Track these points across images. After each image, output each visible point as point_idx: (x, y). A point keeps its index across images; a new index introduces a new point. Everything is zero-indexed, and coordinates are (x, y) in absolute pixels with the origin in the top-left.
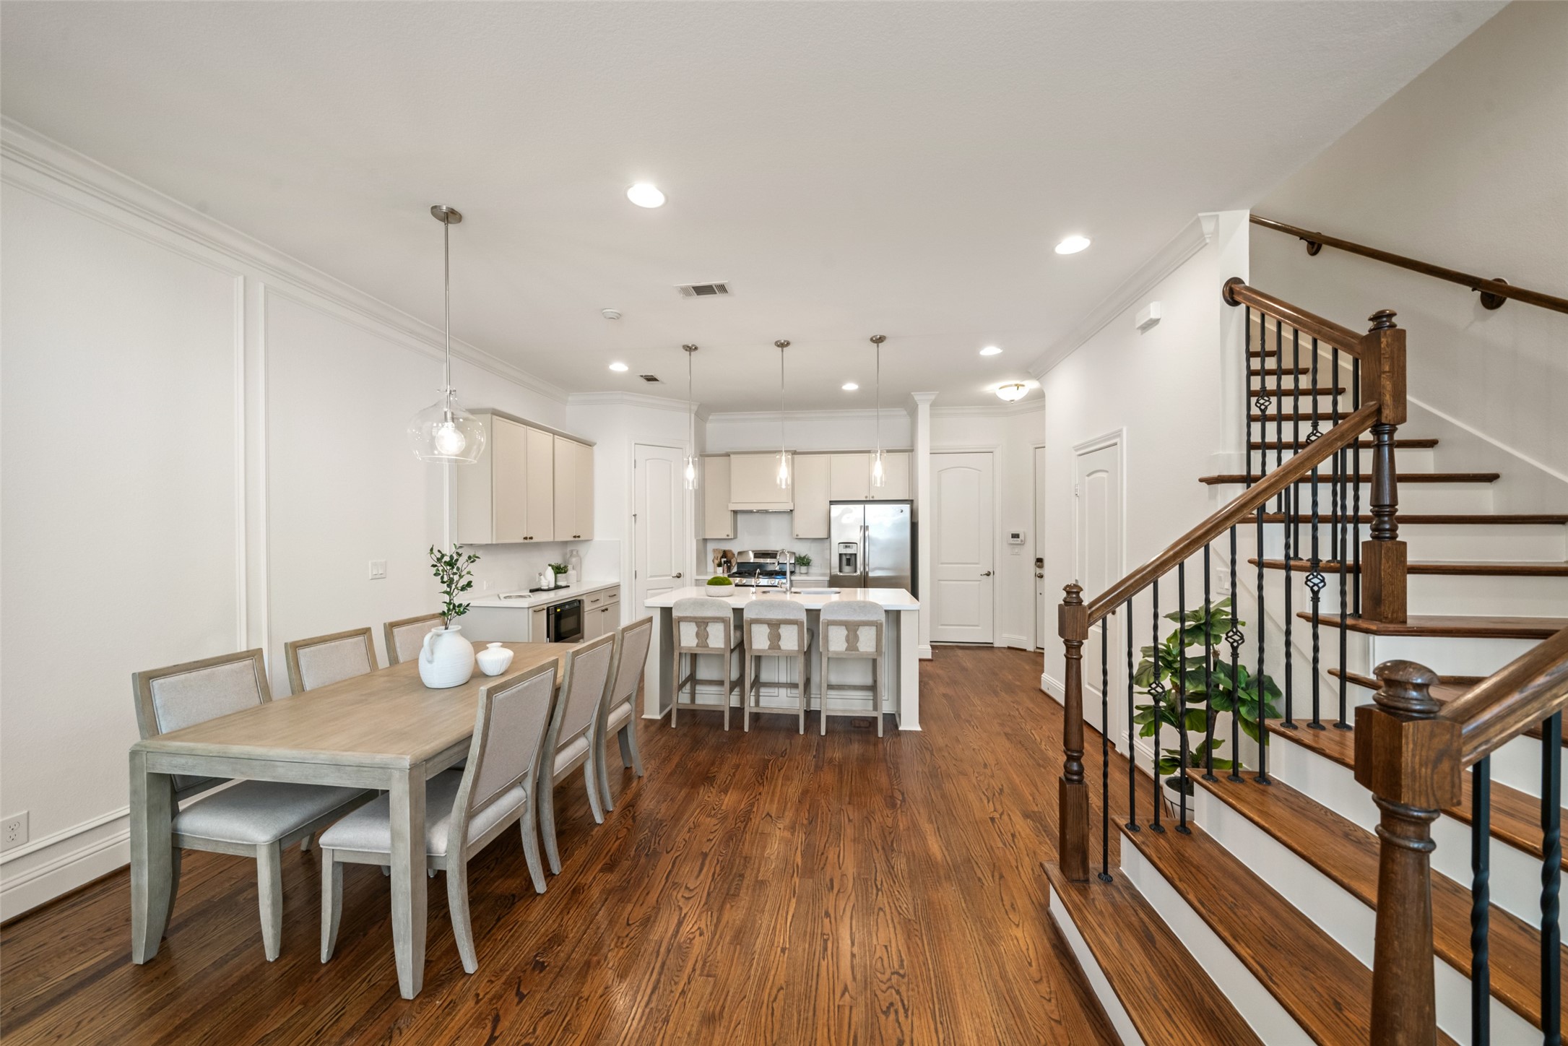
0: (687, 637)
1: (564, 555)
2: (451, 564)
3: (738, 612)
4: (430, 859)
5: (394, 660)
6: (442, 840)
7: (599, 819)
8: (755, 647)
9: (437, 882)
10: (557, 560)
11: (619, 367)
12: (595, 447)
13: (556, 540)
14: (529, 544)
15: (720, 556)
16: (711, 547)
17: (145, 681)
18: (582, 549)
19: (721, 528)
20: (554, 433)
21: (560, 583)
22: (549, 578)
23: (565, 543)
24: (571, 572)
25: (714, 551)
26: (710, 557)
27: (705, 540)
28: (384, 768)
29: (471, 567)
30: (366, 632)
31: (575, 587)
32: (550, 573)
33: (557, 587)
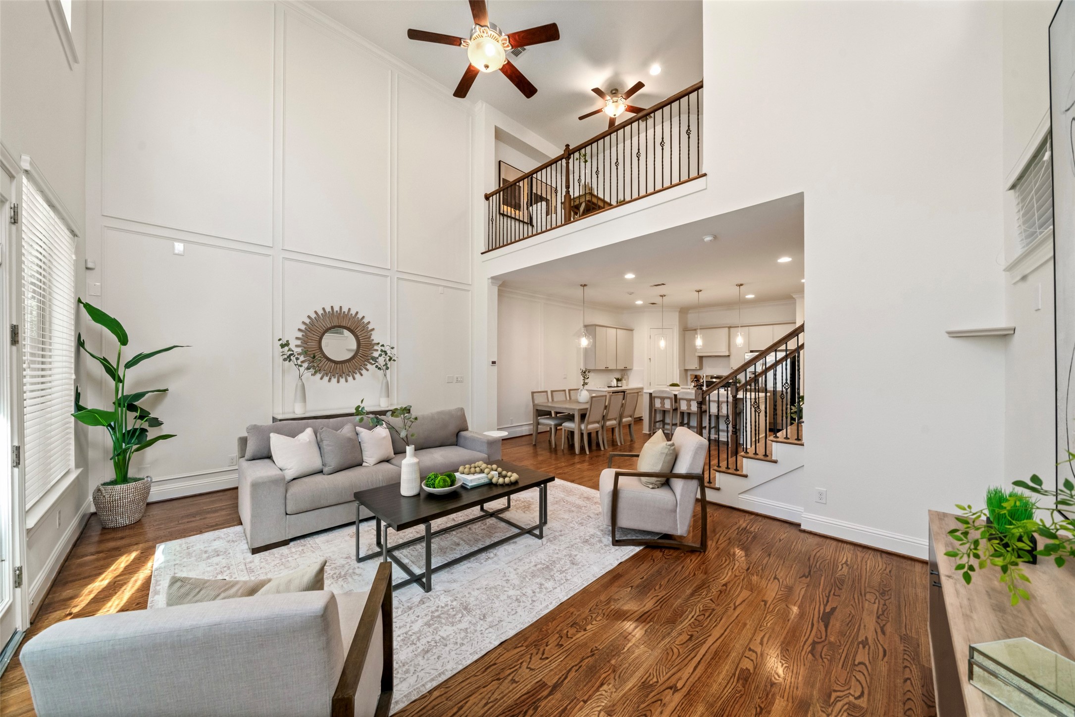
0: (658, 404)
1: (622, 375)
2: (585, 372)
3: (675, 396)
4: (581, 430)
5: (570, 398)
6: (583, 427)
7: (619, 444)
8: (682, 408)
9: (582, 434)
10: (619, 376)
11: (639, 302)
12: (634, 331)
13: (618, 368)
14: (607, 370)
15: (693, 377)
16: (689, 373)
17: (533, 393)
18: (629, 372)
19: (693, 365)
20: (616, 328)
21: (619, 385)
22: (614, 383)
23: (622, 370)
24: (624, 382)
25: (691, 375)
26: (689, 378)
27: (686, 371)
28: (574, 409)
29: (589, 374)
30: (565, 391)
31: (624, 386)
32: (615, 381)
33: (617, 386)
